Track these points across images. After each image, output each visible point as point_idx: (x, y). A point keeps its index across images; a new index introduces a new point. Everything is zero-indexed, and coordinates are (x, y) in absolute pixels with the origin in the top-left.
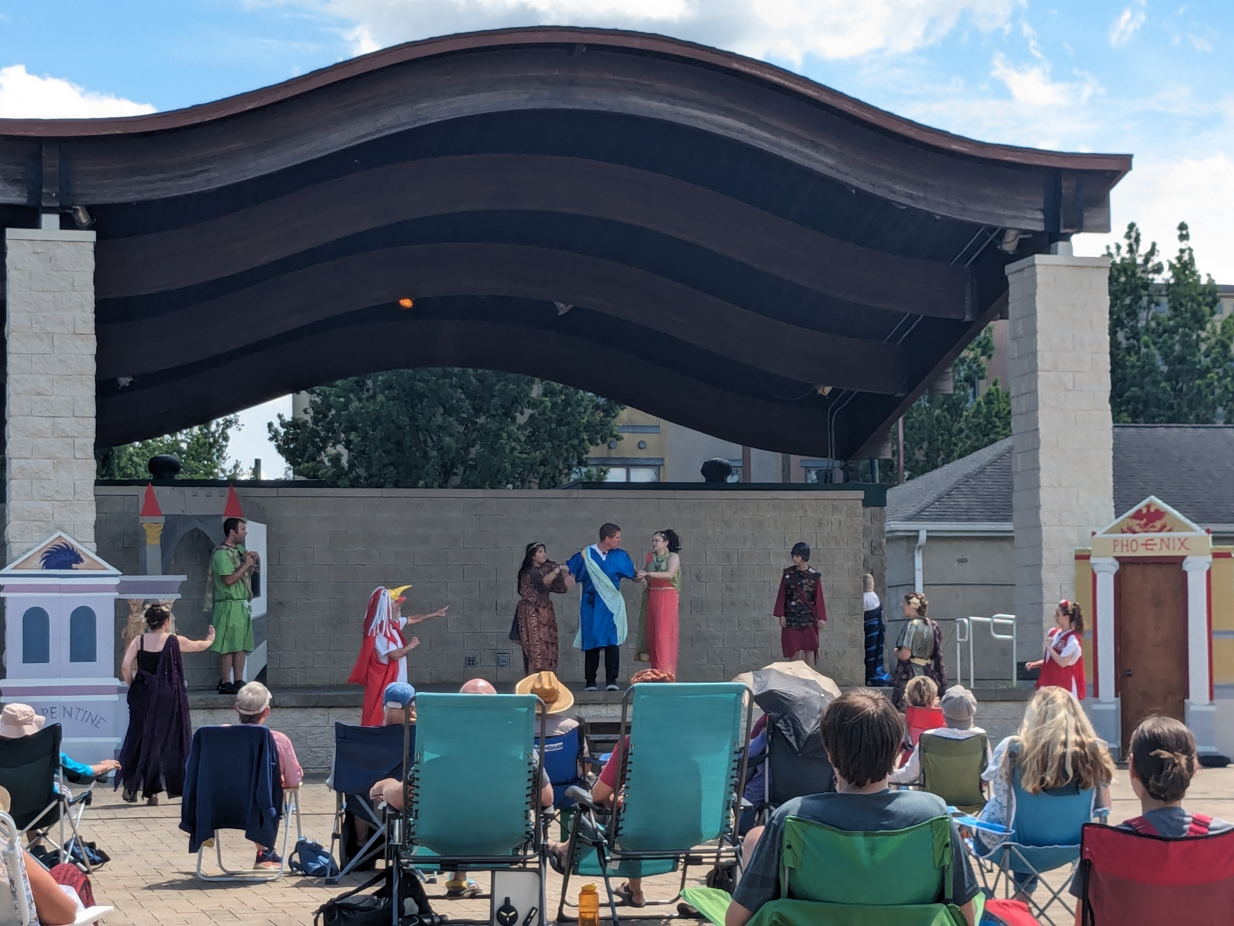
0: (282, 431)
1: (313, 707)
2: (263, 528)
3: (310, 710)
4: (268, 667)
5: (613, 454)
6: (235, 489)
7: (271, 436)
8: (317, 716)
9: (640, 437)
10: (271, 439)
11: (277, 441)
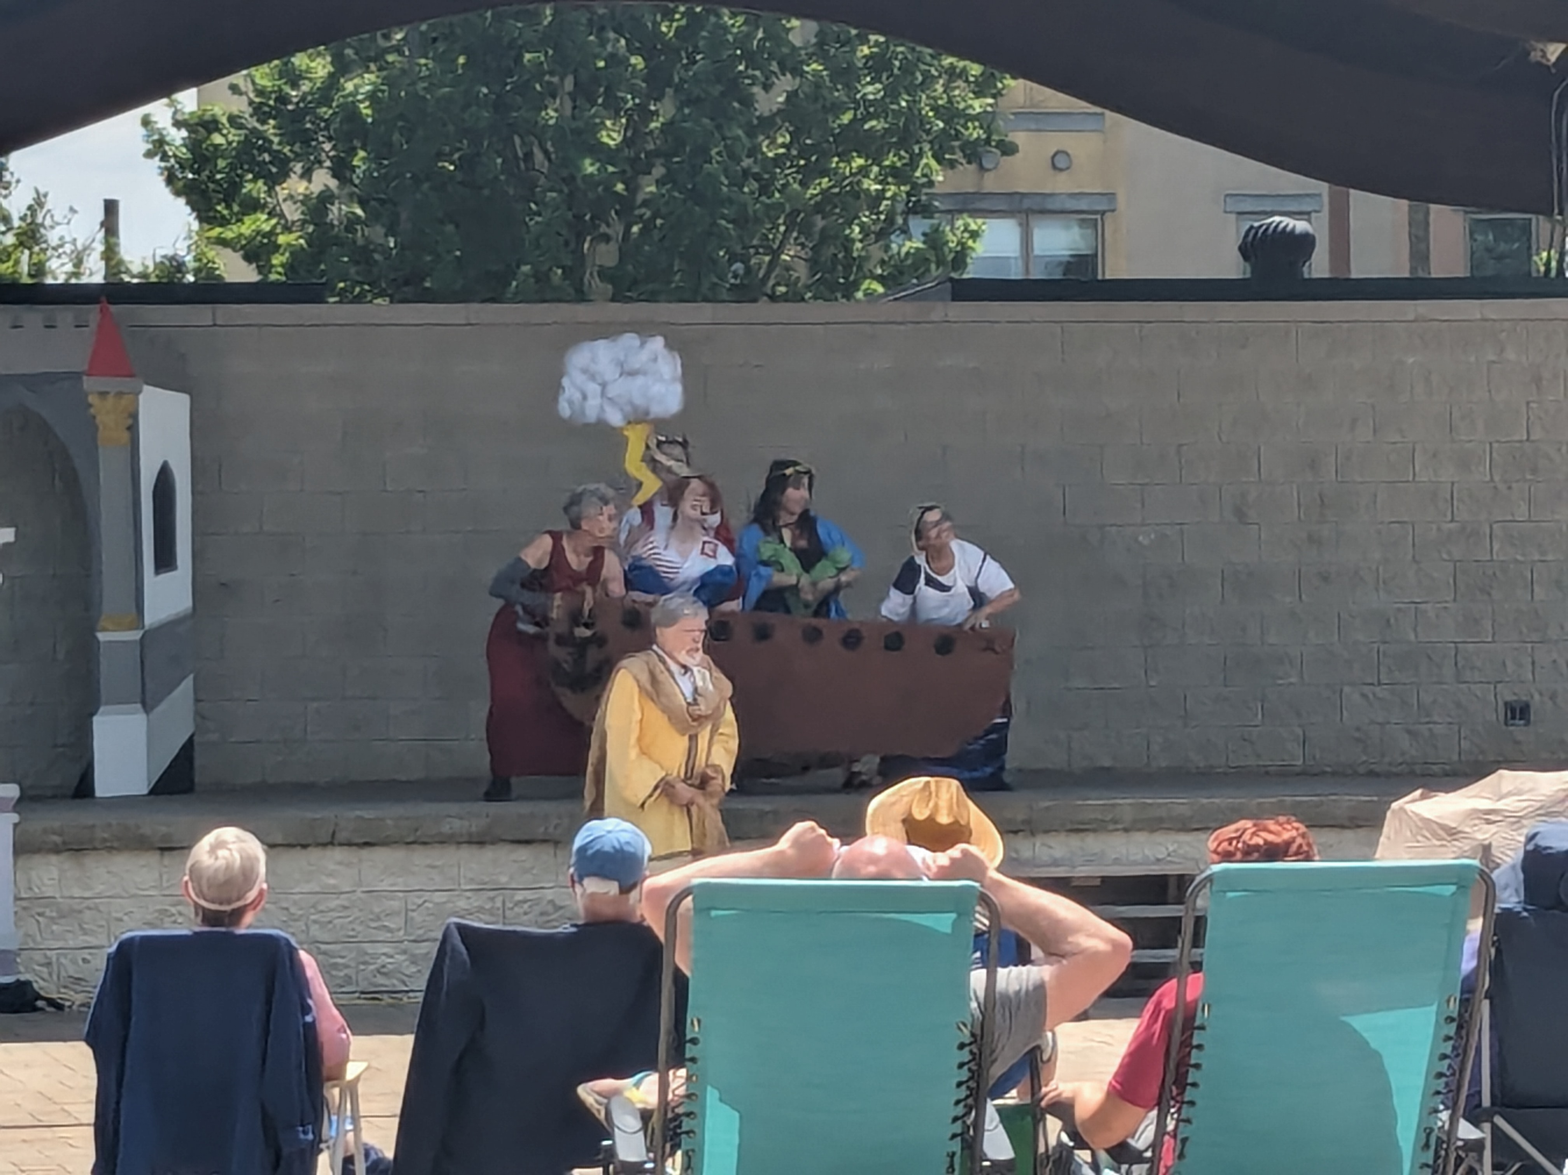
0: (177, 136)
1: (324, 845)
2: (182, 401)
3: (314, 854)
4: (196, 739)
5: (990, 183)
6: (113, 308)
7: (150, 146)
8: (332, 867)
9: (1055, 141)
10: (149, 154)
11: (165, 157)
